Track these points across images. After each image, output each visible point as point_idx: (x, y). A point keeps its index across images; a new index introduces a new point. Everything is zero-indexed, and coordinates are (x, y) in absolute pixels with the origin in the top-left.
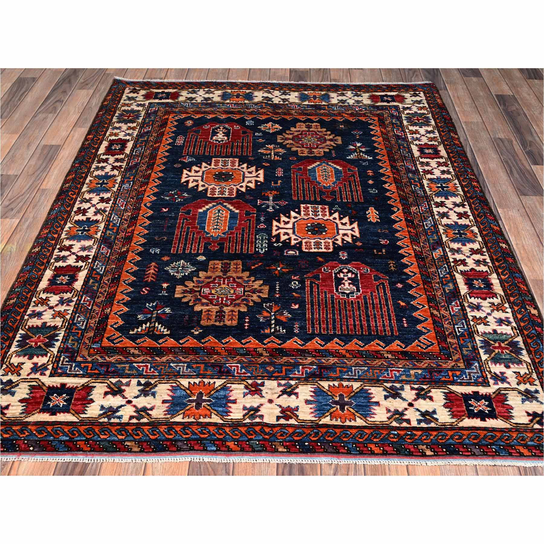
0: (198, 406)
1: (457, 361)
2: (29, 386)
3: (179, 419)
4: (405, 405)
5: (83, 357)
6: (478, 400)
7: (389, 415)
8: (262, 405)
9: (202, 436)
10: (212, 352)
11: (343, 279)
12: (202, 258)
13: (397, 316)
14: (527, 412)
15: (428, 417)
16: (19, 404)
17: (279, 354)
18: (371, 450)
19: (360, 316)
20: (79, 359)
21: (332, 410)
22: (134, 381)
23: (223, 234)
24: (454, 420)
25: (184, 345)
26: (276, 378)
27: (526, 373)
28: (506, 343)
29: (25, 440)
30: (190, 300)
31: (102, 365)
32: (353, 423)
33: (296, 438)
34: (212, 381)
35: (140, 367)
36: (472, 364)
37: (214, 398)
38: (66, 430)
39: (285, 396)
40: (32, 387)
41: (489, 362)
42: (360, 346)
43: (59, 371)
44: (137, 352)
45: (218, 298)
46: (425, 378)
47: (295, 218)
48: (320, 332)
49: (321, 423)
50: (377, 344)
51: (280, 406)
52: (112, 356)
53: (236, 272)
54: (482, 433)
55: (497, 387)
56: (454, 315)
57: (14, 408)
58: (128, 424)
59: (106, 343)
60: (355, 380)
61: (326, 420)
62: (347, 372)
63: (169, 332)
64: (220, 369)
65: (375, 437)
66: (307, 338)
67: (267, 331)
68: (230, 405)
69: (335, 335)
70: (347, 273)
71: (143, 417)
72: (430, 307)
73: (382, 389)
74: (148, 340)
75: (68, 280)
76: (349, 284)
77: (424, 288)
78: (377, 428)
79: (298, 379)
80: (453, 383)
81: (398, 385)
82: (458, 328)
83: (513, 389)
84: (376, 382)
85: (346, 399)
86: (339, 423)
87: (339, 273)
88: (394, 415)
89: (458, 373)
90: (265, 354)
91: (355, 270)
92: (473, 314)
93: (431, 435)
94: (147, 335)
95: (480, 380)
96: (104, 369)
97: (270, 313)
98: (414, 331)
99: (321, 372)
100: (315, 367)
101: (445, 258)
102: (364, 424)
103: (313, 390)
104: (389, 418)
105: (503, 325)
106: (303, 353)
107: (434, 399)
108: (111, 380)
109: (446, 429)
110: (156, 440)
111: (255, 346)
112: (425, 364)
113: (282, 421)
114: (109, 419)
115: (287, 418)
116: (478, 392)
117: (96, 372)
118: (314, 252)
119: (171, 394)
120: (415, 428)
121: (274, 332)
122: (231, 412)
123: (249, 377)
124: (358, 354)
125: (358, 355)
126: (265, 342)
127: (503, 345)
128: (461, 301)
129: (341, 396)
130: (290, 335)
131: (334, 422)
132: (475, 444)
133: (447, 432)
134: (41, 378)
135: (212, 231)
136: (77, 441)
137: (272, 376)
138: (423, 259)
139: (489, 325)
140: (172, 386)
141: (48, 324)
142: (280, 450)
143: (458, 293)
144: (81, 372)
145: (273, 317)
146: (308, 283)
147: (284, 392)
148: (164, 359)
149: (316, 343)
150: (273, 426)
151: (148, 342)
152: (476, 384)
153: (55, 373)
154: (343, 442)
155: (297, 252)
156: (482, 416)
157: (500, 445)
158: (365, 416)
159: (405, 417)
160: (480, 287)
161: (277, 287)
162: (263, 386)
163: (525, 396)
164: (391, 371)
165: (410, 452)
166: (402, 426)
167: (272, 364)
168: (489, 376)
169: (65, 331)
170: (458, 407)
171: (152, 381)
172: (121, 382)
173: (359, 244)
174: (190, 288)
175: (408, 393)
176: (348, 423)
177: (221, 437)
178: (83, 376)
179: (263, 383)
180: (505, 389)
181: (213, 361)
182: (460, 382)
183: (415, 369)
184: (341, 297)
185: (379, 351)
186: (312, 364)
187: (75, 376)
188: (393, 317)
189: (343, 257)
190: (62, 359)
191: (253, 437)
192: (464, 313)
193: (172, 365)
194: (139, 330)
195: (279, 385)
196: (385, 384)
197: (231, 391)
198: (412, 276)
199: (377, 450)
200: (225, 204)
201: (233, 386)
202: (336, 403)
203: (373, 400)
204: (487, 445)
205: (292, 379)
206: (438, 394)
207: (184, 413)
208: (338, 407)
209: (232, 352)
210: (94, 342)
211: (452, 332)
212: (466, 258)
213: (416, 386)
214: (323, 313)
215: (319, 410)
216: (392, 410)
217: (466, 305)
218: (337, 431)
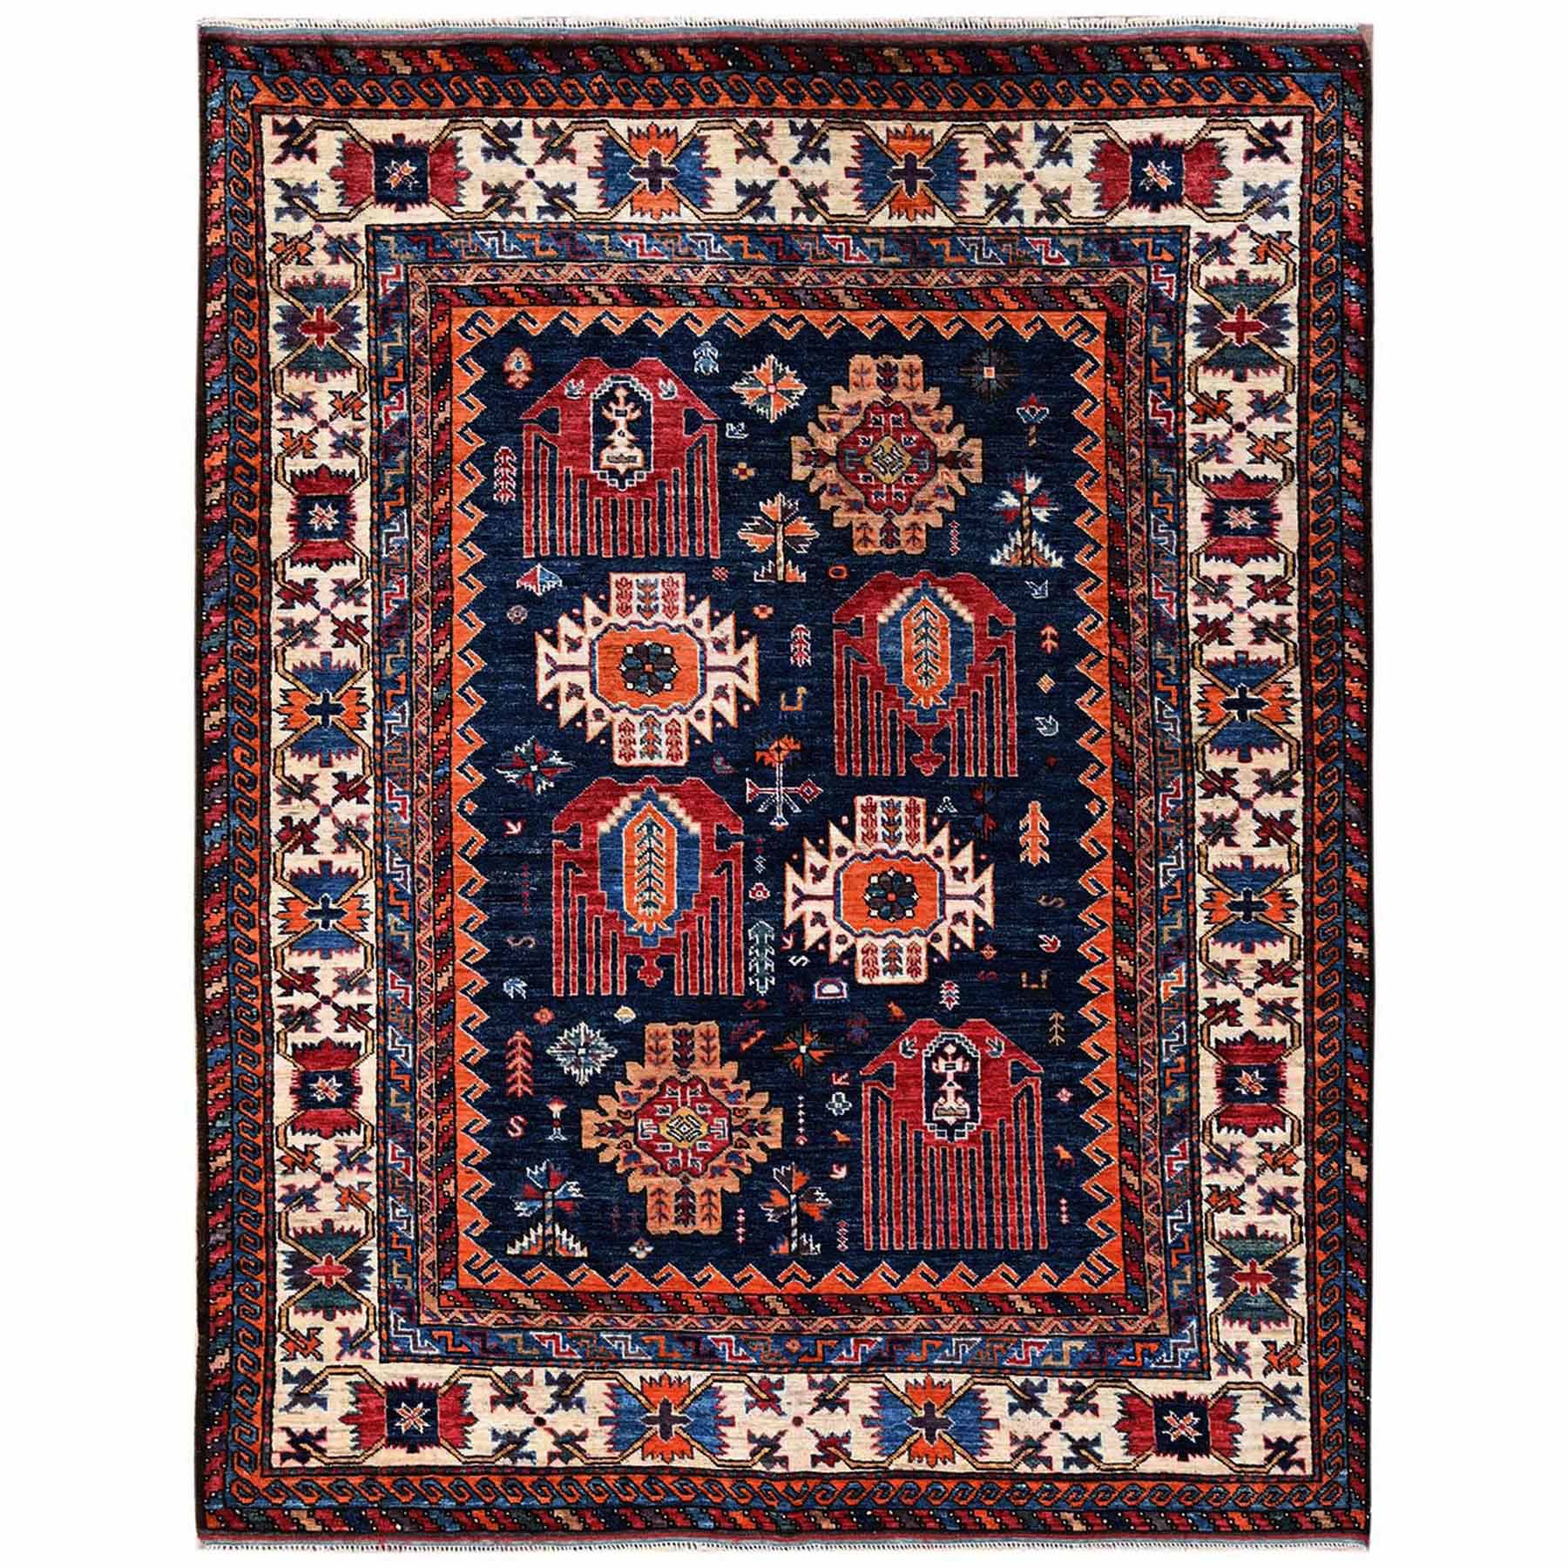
0: (666, 1433)
1: (1156, 1315)
2: (349, 1383)
3: (635, 1460)
4: (1045, 1425)
5: (430, 1314)
6: (1181, 1414)
7: (1015, 1448)
8: (782, 1433)
9: (685, 1498)
10: (676, 1305)
11: (943, 1077)
12: (625, 1014)
13: (1050, 1191)
14: (1267, 1440)
15: (1084, 1452)
16: (342, 1426)
17: (809, 1309)
18: (980, 1524)
19: (974, 1196)
20: (424, 1319)
21: (911, 1440)
22: (539, 1374)
23: (669, 922)
24: (1129, 1459)
25: (619, 1288)
26: (806, 1369)
27: (1288, 1344)
28: (1268, 1263)
29: (380, 1508)
30: (617, 1158)
31: (471, 1333)
32: (949, 1468)
33: (850, 1502)
34: (684, 1374)
35: (543, 1339)
36: (1183, 1325)
37: (691, 1414)
38: (445, 1485)
39: (825, 1411)
40: (357, 1388)
41: (1220, 1318)
42: (969, 1281)
43: (396, 1348)
44: (530, 1303)
45: (675, 1153)
46: (1088, 1361)
47: (842, 851)
48: (891, 1246)
49: (892, 1468)
50: (1004, 1275)
51: (817, 1435)
52: (486, 1313)
53: (708, 1063)
54: (1177, 1486)
55: (1223, 1380)
56: (1170, 1185)
57: (336, 1435)
58: (549, 1471)
59: (467, 1279)
60: (957, 1369)
61: (901, 1462)
62: (942, 1348)
63: (584, 1253)
64: (697, 1347)
65: (988, 1497)
66: (863, 1262)
67: (783, 1249)
68: (723, 1429)
69: (920, 1254)
70: (955, 1057)
71: (572, 1456)
72: (1122, 1161)
73: (1005, 1389)
74: (548, 1272)
75: (339, 1090)
76: (957, 1093)
77: (1118, 1103)
78: (991, 1476)
79: (848, 1369)
80: (1142, 1372)
81: (1036, 1380)
82: (1172, 1222)
83: (1253, 1386)
84: (999, 1373)
85: (938, 1415)
86: (923, 1466)
87: (934, 1058)
88: (1023, 1449)
89: (1154, 1347)
90: (782, 1311)
91: (972, 1048)
92: (1215, 1180)
93: (1086, 1490)
94: (542, 1257)
95: (1194, 1364)
96: (477, 1343)
97: (788, 1196)
98: (1080, 1236)
99: (892, 1352)
100: (879, 1339)
101: (1188, 997)
102: (970, 1469)
103: (876, 1394)
104: (1014, 1456)
105: (1276, 1212)
106: (857, 1304)
107: (1100, 1412)
108: (496, 1369)
109: (1115, 1478)
110: (604, 1505)
111: (759, 1290)
112: (1090, 1326)
113: (822, 1468)
114: (514, 1461)
115: (831, 1460)
116: (1184, 1394)
117: (464, 1349)
118: (883, 986)
119: (611, 1403)
120: (1058, 1477)
121: (797, 1249)
122: (727, 1446)
123: (752, 1365)
124: (963, 1303)
125: (964, 1306)
126: (780, 1278)
127: (1260, 1270)
128: (1195, 1139)
129: (929, 1408)
130: (830, 1256)
131: (916, 1466)
132: (1160, 1510)
133: (1116, 1484)
134: (365, 1363)
135: (641, 910)
136: (471, 1509)
137: (797, 1364)
138: (1132, 1005)
139: (1242, 1213)
140: (609, 1385)
141: (337, 1227)
142: (824, 1526)
143: (1192, 1114)
144: (437, 1352)
145: (794, 1208)
146: (866, 1095)
147: (822, 1402)
148: (587, 1321)
149: (881, 1278)
150: (806, 1476)
151: (546, 1277)
152: (1185, 1374)
153: (389, 1354)
154: (933, 1508)
155: (844, 985)
156: (1183, 1449)
157: (1202, 1511)
158: (972, 1452)
159: (1044, 1453)
160: (1251, 1094)
161: (801, 1113)
162: (782, 1388)
163: (1273, 1401)
164: (1027, 1345)
165: (1045, 1525)
166: (1037, 1471)
167: (797, 1333)
168: (1213, 1352)
169: (379, 1245)
170: (1143, 1429)
171: (573, 1373)
172: (515, 1374)
173: (989, 953)
174: (611, 1117)
175: (1054, 1399)
176: (940, 1467)
177: (717, 1500)
178: (442, 1360)
179: (781, 1381)
180: (1239, 1385)
181: (681, 1328)
182: (1156, 1370)
183: (1071, 1338)
184: (937, 1138)
185: (1006, 1294)
186: (874, 1331)
187: (429, 1360)
188: (1042, 1197)
189: (949, 1000)
190: (392, 1318)
191: (775, 1503)
192: (1193, 1179)
193: (604, 1336)
194: (525, 1244)
195: (812, 1385)
196: (1013, 1378)
197: (722, 1398)
198: (1095, 1063)
199: (990, 1524)
200: (663, 797)
201: (726, 1387)
202: (918, 1422)
203: (989, 1415)
204: (1179, 1512)
205: (835, 1369)
206: (1108, 1399)
207: (642, 1447)
208: (923, 1431)
209: (718, 1306)
210: (443, 1278)
211: (1157, 1236)
212: (1243, 999)
213: (1069, 1382)
214: (898, 1188)
215: (888, 1440)
216: (1021, 1438)
217: (1204, 1150)
218: (923, 1484)
